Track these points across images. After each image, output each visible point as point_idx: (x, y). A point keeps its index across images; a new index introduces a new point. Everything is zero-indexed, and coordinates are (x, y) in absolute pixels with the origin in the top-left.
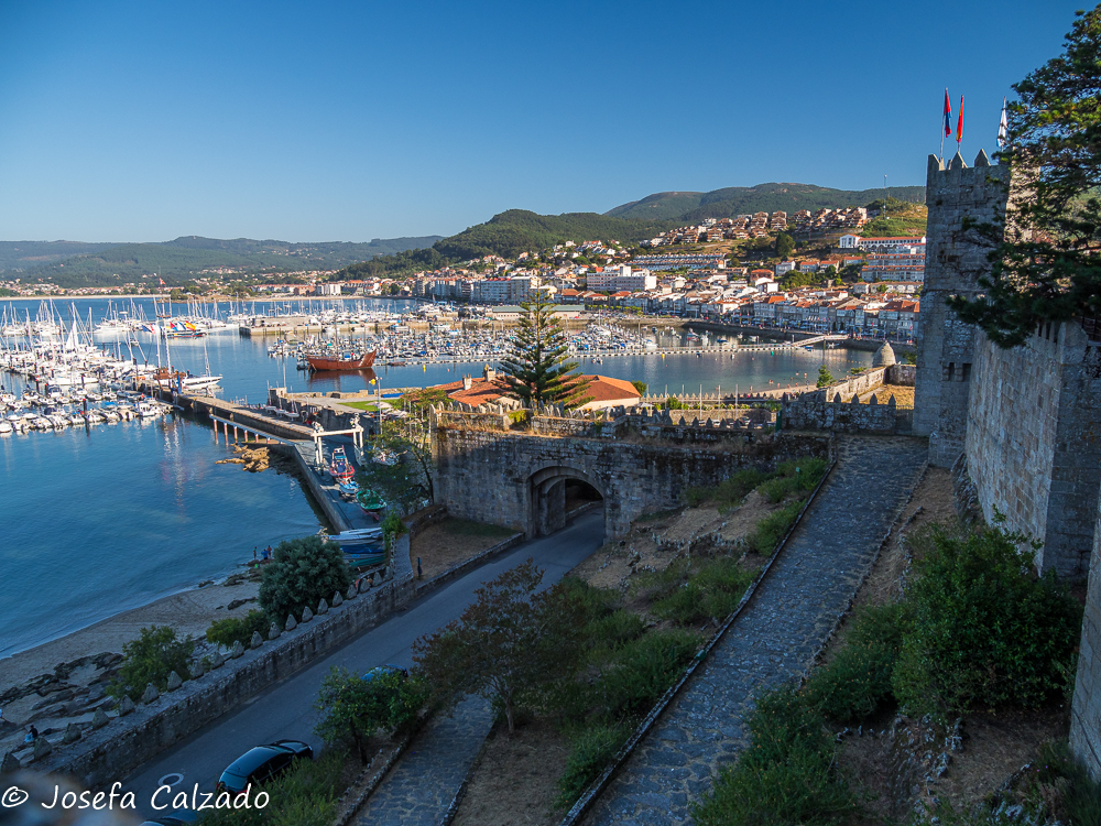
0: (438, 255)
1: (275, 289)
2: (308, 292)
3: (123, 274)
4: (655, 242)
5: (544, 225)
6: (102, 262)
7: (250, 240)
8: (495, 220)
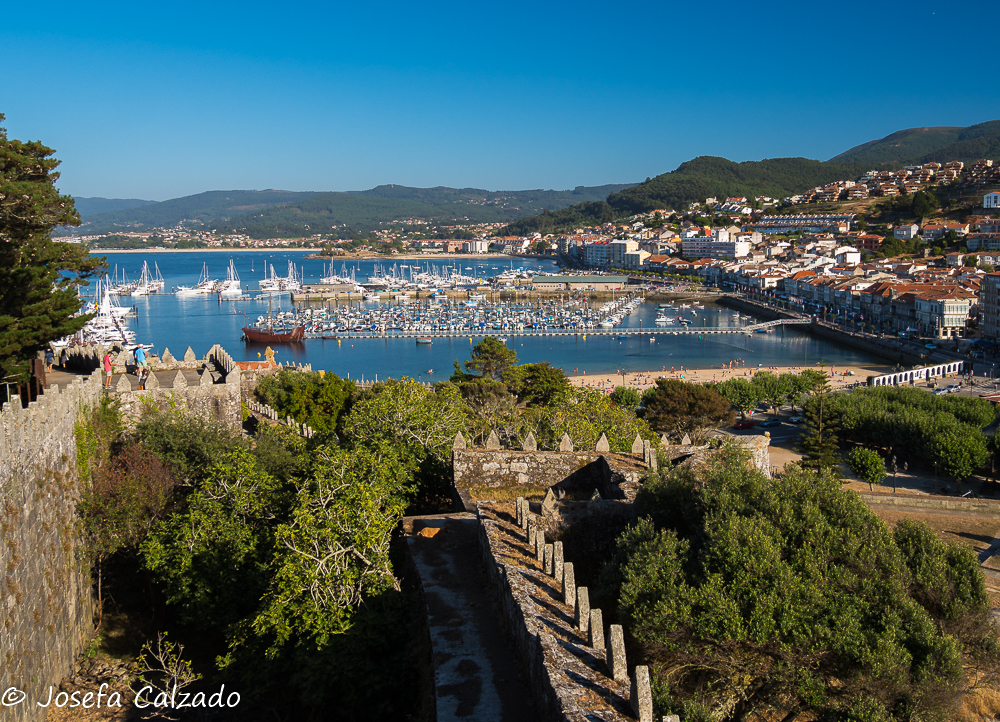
0: (609, 208)
1: (436, 244)
2: (456, 249)
3: (313, 225)
4: (795, 199)
5: (737, 173)
6: (299, 212)
7: (448, 189)
8: (683, 168)
